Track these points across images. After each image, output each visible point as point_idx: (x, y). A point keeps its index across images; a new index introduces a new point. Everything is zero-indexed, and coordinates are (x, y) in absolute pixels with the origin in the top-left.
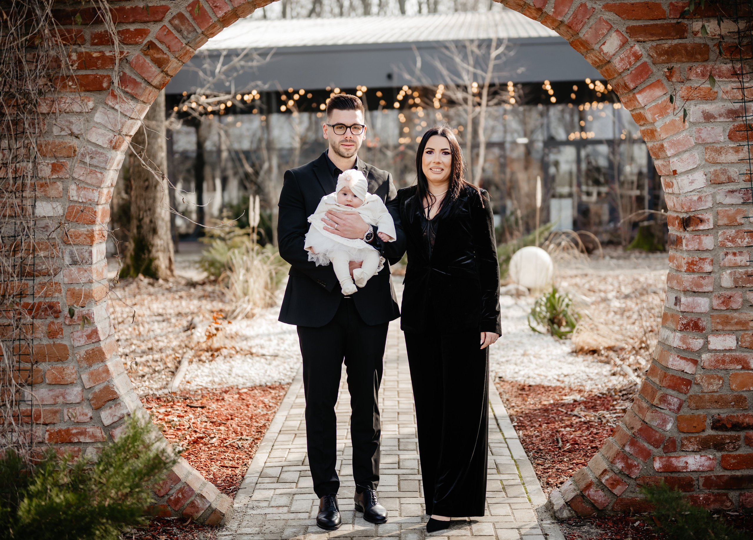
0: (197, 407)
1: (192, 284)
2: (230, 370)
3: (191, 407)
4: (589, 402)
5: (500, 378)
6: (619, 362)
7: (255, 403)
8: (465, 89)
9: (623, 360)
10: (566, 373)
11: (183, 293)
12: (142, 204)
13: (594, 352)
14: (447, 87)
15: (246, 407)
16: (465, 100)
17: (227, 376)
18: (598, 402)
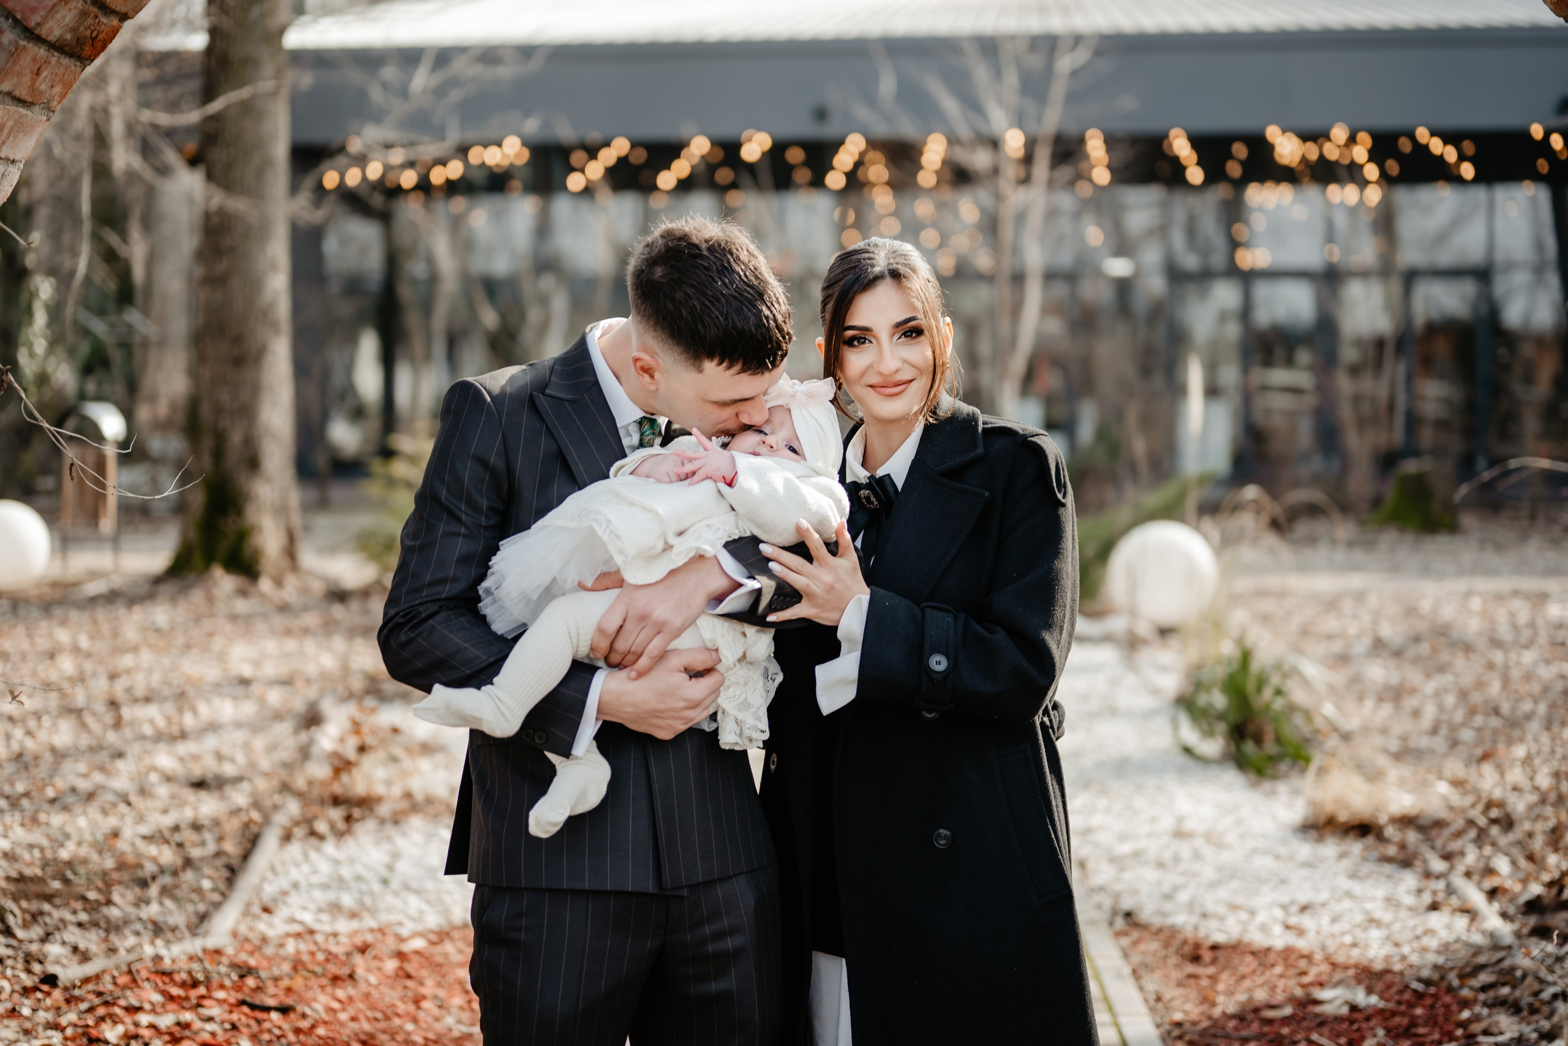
0: (267, 1009)
1: (338, 595)
2: (390, 868)
3: (253, 1007)
4: (1394, 1014)
5: (1128, 915)
6: (1438, 865)
7: (442, 993)
8: (995, 144)
9: (1447, 857)
10: (1303, 898)
11: (311, 619)
12: (225, 397)
13: (1363, 829)
14: (953, 140)
15: (411, 1008)
16: (995, 171)
17: (377, 887)
18: (1419, 1011)
